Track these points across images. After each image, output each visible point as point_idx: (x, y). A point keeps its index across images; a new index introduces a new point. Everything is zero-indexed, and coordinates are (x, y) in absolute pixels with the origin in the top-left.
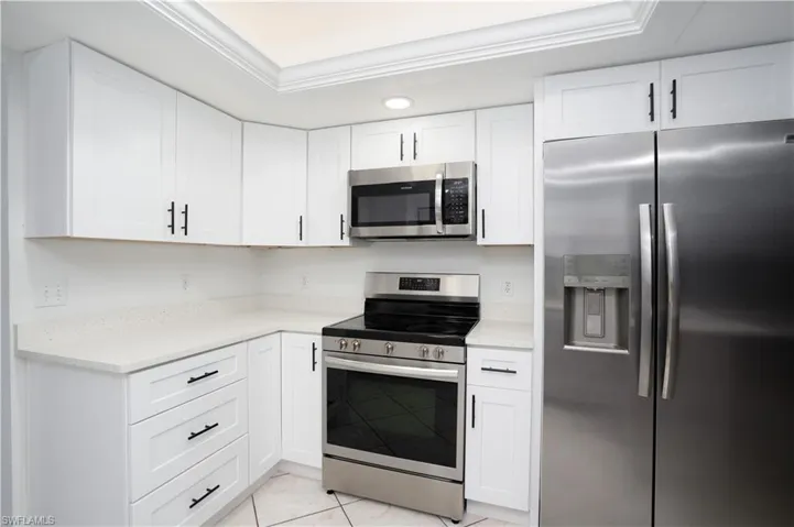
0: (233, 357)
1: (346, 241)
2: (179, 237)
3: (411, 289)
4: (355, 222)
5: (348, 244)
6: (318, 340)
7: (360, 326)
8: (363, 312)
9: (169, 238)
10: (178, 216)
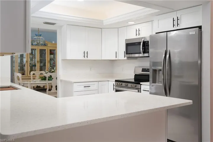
0: (94, 84)
1: (126, 58)
2: (86, 58)
3: (146, 72)
4: (127, 54)
5: (126, 59)
6: (114, 83)
7: (133, 81)
8: (134, 78)
9: (84, 59)
10: (86, 54)
